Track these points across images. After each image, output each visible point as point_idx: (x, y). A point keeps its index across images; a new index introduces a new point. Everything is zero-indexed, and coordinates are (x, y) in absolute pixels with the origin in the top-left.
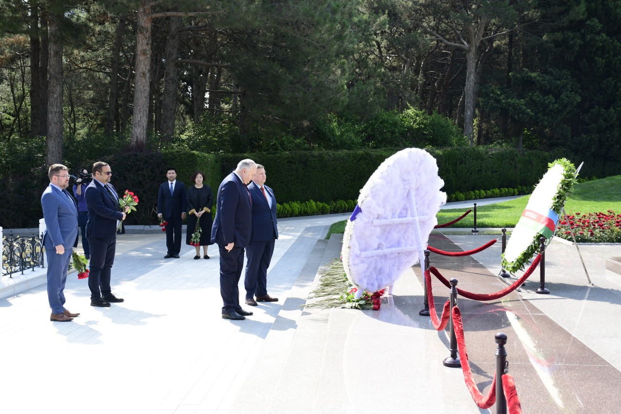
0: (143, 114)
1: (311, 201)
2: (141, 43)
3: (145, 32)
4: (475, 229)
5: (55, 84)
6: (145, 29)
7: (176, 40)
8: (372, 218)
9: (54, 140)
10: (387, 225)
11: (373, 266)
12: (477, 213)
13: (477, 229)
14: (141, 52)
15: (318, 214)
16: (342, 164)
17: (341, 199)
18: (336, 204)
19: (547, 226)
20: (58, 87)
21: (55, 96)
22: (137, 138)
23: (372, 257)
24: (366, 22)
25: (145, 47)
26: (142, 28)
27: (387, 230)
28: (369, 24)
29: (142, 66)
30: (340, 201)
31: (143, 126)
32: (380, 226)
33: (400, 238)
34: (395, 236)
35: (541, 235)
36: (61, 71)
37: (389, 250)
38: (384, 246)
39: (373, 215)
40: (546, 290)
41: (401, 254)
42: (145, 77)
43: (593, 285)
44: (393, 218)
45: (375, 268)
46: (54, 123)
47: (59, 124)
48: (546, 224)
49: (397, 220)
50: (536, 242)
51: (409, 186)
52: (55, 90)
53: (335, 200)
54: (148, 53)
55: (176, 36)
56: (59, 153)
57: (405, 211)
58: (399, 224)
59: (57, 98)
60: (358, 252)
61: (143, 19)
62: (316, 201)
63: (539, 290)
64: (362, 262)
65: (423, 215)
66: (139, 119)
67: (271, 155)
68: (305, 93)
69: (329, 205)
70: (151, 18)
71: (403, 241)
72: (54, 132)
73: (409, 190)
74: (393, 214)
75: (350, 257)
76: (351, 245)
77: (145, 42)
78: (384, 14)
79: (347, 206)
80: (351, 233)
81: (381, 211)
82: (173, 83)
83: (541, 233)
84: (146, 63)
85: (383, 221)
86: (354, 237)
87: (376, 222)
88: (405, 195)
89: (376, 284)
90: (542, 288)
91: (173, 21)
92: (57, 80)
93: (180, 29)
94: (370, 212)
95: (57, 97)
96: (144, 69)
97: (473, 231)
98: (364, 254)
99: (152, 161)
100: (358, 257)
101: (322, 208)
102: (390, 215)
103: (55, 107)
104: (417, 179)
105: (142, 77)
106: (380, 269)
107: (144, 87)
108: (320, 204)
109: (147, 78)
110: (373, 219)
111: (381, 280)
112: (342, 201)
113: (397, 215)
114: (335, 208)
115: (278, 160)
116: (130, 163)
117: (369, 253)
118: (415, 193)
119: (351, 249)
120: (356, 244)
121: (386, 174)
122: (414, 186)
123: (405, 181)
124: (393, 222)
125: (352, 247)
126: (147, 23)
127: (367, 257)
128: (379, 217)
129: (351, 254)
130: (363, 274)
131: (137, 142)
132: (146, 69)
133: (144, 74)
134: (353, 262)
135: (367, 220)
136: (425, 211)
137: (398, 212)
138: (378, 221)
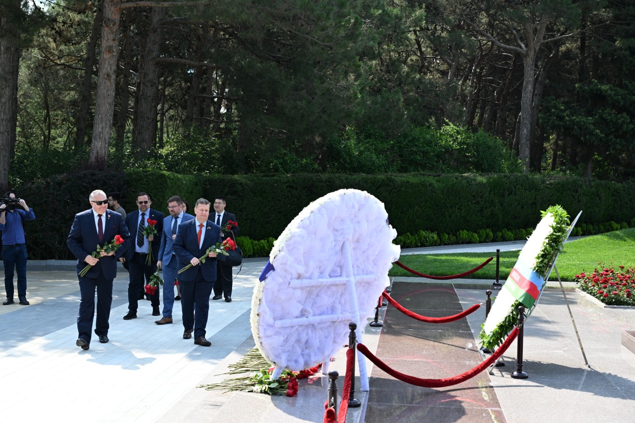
0: (106, 123)
2: (106, 38)
3: (111, 25)
4: (497, 281)
5: (3, 86)
6: (112, 21)
7: (158, 34)
8: (289, 278)
10: (312, 286)
11: (293, 339)
13: (501, 282)
14: (106, 48)
19: (529, 291)
20: (7, 89)
22: (97, 153)
23: (292, 327)
24: (396, 17)
25: (111, 43)
26: (109, 20)
27: (313, 293)
28: (400, 19)
29: (107, 66)
31: (105, 139)
32: (302, 288)
33: (334, 302)
34: (326, 300)
35: (520, 304)
37: (318, 319)
38: (309, 313)
39: (291, 274)
40: (524, 374)
41: (336, 324)
42: (110, 80)
43: (589, 367)
44: (322, 278)
45: (298, 341)
48: (527, 289)
49: (327, 280)
50: (514, 313)
51: (344, 238)
52: (3, 93)
54: (115, 50)
55: (158, 30)
56: (5, 170)
57: (339, 270)
58: (332, 285)
59: (5, 103)
60: (271, 321)
61: (110, 10)
63: (515, 373)
64: (277, 333)
65: (367, 274)
66: (100, 130)
67: (268, 178)
68: (310, 102)
70: (120, 8)
71: (339, 306)
73: (344, 243)
74: (321, 273)
75: (260, 327)
76: (260, 311)
77: (111, 37)
78: (421, 8)
80: (260, 297)
81: (301, 269)
82: (152, 86)
83: (521, 301)
84: (111, 62)
85: (306, 282)
86: (263, 301)
87: (296, 283)
88: (338, 248)
89: (302, 361)
90: (519, 371)
91: (155, 11)
92: (6, 81)
93: (163, 21)
94: (286, 271)
95: (6, 101)
96: (109, 69)
97: (494, 284)
98: (279, 323)
99: (112, 182)
100: (272, 326)
102: (316, 273)
103: (2, 113)
104: (354, 229)
105: (106, 79)
106: (307, 342)
107: (107, 91)
109: (112, 81)
110: (291, 279)
111: (310, 356)
113: (327, 274)
116: (85, 184)
117: (287, 322)
118: (352, 246)
119: (261, 317)
120: (268, 310)
121: (307, 222)
122: (350, 237)
123: (337, 230)
124: (322, 283)
125: (262, 314)
126: (115, 15)
127: (285, 328)
128: (299, 277)
129: (262, 323)
130: (280, 348)
131: (97, 158)
132: (111, 70)
133: (108, 75)
134: (265, 333)
135: (281, 280)
136: (370, 269)
137: (329, 270)
138: (299, 281)
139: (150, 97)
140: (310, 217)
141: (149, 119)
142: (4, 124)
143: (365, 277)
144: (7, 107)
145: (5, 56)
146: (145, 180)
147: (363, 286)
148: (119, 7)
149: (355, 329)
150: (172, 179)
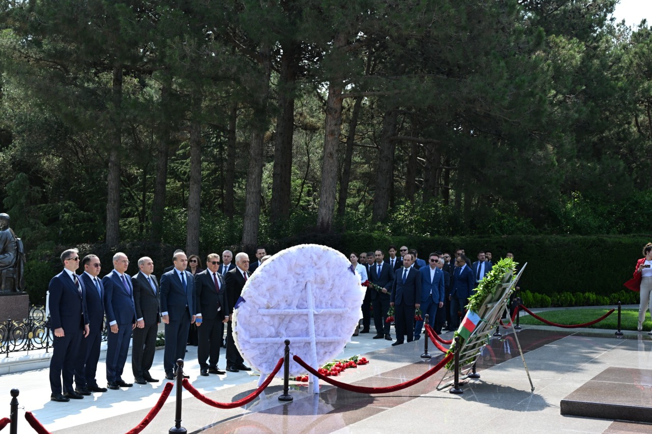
0: (330, 194)
1: (528, 291)
2: (329, 124)
3: (333, 113)
5: (254, 166)
8: (257, 307)
9: (250, 220)
10: (283, 315)
12: (622, 312)
13: (621, 331)
14: (329, 132)
15: (536, 307)
16: (566, 251)
17: (567, 291)
18: (561, 297)
20: (257, 167)
21: (254, 176)
22: (322, 218)
23: (267, 344)
25: (333, 128)
26: (331, 109)
27: (284, 319)
29: (330, 146)
30: (565, 293)
31: (329, 206)
32: (272, 316)
34: (297, 326)
36: (260, 153)
38: (283, 334)
39: (259, 305)
40: (462, 391)
42: (333, 158)
44: (290, 309)
46: (251, 203)
47: (255, 204)
51: (306, 280)
53: (559, 292)
54: (336, 133)
56: (254, 233)
59: (255, 179)
60: (247, 338)
61: (333, 100)
62: (533, 292)
63: (453, 390)
64: (253, 348)
65: (336, 308)
66: (325, 199)
69: (550, 296)
72: (250, 212)
73: (306, 283)
74: (288, 305)
77: (333, 122)
79: (574, 299)
84: (334, 143)
85: (272, 311)
86: (238, 323)
87: (265, 311)
88: (301, 287)
94: (254, 302)
95: (256, 177)
96: (332, 149)
97: (616, 334)
100: (249, 342)
101: (541, 300)
103: (253, 187)
104: (315, 274)
105: (330, 158)
107: (331, 167)
108: (539, 296)
109: (334, 159)
110: (259, 308)
112: (568, 293)
113: (294, 306)
114: (558, 300)
115: (486, 245)
118: (315, 286)
119: (238, 335)
120: (242, 330)
121: (268, 267)
122: (312, 279)
123: (299, 274)
124: (289, 312)
125: (238, 332)
126: (336, 104)
127: (259, 344)
128: (268, 308)
129: (239, 340)
130: (260, 359)
131: (322, 224)
132: (333, 150)
133: (331, 154)
134: (244, 347)
135: (249, 309)
136: (338, 304)
137: (295, 302)
138: (267, 310)
139: (385, 170)
140: (270, 263)
141: (384, 189)
142: (254, 196)
143: (333, 310)
144: (257, 182)
145: (256, 141)
146: (357, 240)
147: (334, 317)
148: (339, 98)
149: (289, 344)
150: (379, 240)
